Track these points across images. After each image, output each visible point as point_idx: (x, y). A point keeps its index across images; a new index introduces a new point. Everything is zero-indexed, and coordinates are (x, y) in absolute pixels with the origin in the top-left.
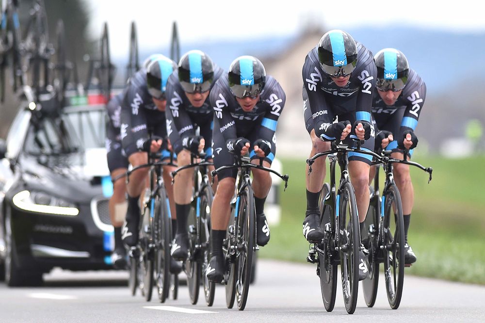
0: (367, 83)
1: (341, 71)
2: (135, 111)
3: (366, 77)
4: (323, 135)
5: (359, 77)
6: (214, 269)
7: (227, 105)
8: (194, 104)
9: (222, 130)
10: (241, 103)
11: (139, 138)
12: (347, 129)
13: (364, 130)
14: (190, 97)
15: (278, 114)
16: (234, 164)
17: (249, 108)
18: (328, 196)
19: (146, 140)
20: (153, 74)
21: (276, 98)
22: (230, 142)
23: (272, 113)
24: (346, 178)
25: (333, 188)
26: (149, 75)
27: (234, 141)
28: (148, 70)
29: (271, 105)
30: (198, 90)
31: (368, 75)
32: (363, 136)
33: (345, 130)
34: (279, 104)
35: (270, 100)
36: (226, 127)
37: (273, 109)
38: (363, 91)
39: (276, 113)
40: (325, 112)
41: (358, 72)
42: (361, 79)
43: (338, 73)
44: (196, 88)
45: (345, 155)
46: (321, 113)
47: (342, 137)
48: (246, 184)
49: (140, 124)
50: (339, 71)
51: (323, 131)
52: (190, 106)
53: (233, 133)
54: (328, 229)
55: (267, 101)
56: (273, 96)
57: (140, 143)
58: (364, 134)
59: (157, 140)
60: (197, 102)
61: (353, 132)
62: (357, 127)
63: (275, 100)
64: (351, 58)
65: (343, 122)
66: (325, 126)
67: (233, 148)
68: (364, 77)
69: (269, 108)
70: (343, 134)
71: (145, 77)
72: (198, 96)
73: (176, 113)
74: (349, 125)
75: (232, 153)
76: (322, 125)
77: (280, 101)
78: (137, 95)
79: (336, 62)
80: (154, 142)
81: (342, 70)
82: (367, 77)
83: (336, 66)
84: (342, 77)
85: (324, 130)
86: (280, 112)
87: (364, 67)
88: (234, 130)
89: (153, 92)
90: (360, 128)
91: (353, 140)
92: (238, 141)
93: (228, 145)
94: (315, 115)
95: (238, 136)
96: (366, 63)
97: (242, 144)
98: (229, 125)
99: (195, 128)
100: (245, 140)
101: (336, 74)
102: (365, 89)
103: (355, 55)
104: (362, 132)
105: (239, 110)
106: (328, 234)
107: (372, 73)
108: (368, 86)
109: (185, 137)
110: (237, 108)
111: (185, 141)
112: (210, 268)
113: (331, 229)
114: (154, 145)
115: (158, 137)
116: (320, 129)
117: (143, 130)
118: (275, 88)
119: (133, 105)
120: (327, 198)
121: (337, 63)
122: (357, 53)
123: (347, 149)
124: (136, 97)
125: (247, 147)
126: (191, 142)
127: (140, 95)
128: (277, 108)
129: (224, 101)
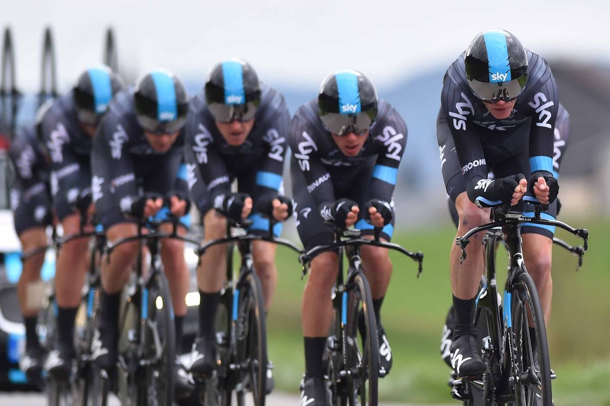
0: (544, 112)
1: (502, 93)
2: (117, 153)
3: (542, 103)
4: (480, 198)
5: (531, 104)
6: (312, 400)
7: (316, 149)
8: (230, 140)
9: (311, 188)
10: (341, 143)
11: (124, 196)
12: (521, 187)
13: (548, 188)
14: (224, 130)
15: (398, 158)
16: (335, 242)
17: (355, 150)
18: (483, 293)
19: (136, 199)
20: (144, 93)
21: (393, 132)
22: (325, 208)
23: (389, 156)
24: (520, 265)
25: (492, 281)
26: (138, 96)
27: (333, 205)
28: (136, 88)
29: (386, 144)
30: (236, 117)
31: (544, 99)
32: (547, 198)
33: (518, 188)
34: (399, 142)
35: (383, 136)
36: (317, 184)
37: (390, 149)
38: (539, 124)
39: (394, 156)
40: (482, 162)
41: (529, 96)
42: (535, 107)
43: (498, 96)
44: (234, 114)
45: (516, 228)
46: (476, 163)
47: (513, 200)
48: (356, 272)
49: (125, 173)
50: (500, 93)
51: (480, 192)
52: (225, 146)
53: (329, 192)
54: (487, 346)
55: (380, 138)
56: (388, 129)
57: (126, 203)
58: (548, 193)
59: (154, 199)
60: (235, 137)
61: (531, 191)
62: (536, 183)
63: (391, 136)
64: (518, 71)
65: (514, 176)
66: (484, 183)
67: (330, 215)
68: (538, 103)
69: (382, 149)
70: (514, 195)
71: (132, 98)
72: (237, 126)
73: (203, 158)
74: (524, 181)
75: (330, 223)
76: (479, 183)
77: (400, 136)
78: (120, 127)
79: (493, 76)
80: (150, 202)
81: (505, 90)
82: (544, 103)
83: (494, 83)
84: (502, 102)
85: (482, 189)
86: (400, 154)
87: (539, 86)
88: (330, 189)
89: (145, 122)
90: (543, 185)
91: (529, 203)
92: (340, 205)
93: (322, 212)
94: (467, 168)
95: (338, 196)
96: (543, 80)
97: (346, 209)
98: (322, 180)
99: (231, 181)
100: (350, 202)
101: (495, 98)
102: (542, 121)
103: (525, 68)
104: (545, 191)
105: (335, 154)
106: (488, 355)
107: (551, 97)
108: (545, 116)
109: (220, 194)
110: (332, 151)
111: (219, 201)
112: (306, 398)
113: (492, 346)
114: (150, 207)
115: (156, 195)
116: (476, 188)
117: (130, 183)
118: (391, 117)
119: (112, 144)
120: (482, 297)
121: (495, 77)
122: (527, 64)
123: (520, 219)
124: (117, 131)
125: (355, 212)
126: (230, 202)
127: (123, 126)
128: (395, 149)
129: (310, 142)
